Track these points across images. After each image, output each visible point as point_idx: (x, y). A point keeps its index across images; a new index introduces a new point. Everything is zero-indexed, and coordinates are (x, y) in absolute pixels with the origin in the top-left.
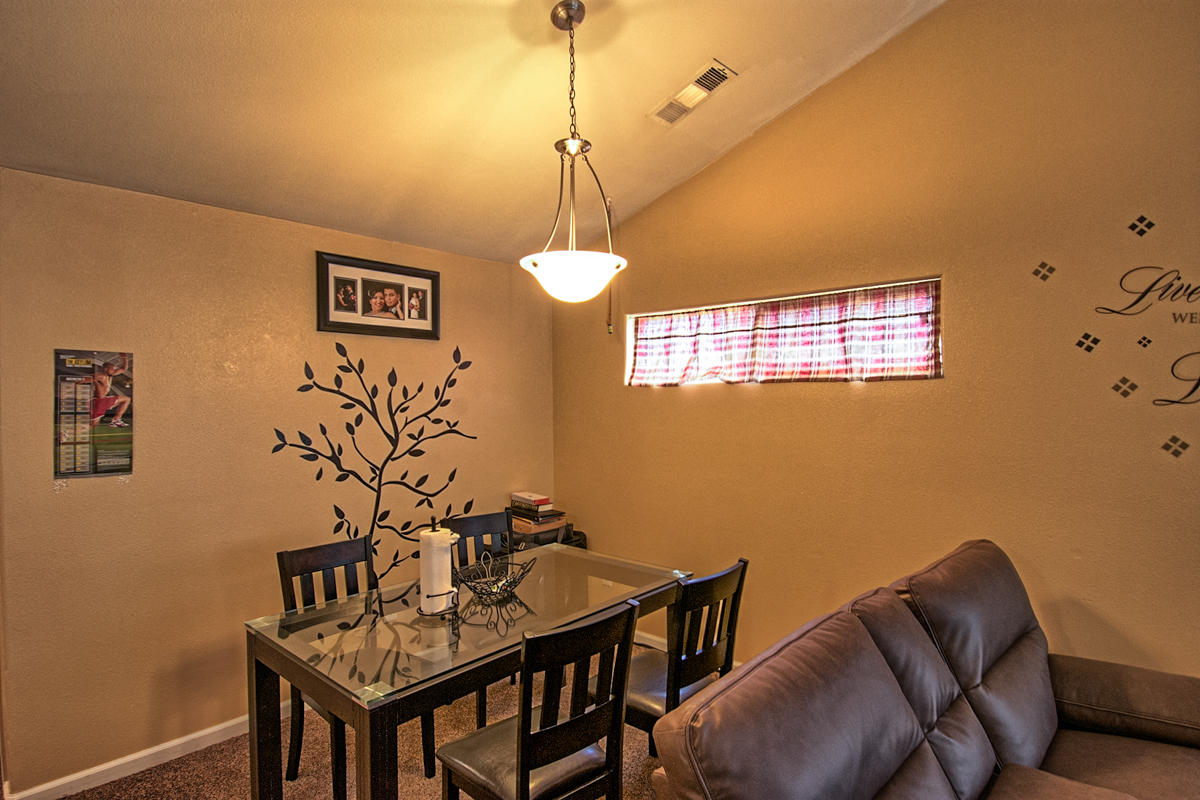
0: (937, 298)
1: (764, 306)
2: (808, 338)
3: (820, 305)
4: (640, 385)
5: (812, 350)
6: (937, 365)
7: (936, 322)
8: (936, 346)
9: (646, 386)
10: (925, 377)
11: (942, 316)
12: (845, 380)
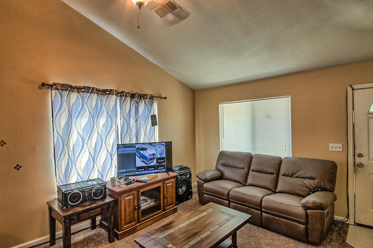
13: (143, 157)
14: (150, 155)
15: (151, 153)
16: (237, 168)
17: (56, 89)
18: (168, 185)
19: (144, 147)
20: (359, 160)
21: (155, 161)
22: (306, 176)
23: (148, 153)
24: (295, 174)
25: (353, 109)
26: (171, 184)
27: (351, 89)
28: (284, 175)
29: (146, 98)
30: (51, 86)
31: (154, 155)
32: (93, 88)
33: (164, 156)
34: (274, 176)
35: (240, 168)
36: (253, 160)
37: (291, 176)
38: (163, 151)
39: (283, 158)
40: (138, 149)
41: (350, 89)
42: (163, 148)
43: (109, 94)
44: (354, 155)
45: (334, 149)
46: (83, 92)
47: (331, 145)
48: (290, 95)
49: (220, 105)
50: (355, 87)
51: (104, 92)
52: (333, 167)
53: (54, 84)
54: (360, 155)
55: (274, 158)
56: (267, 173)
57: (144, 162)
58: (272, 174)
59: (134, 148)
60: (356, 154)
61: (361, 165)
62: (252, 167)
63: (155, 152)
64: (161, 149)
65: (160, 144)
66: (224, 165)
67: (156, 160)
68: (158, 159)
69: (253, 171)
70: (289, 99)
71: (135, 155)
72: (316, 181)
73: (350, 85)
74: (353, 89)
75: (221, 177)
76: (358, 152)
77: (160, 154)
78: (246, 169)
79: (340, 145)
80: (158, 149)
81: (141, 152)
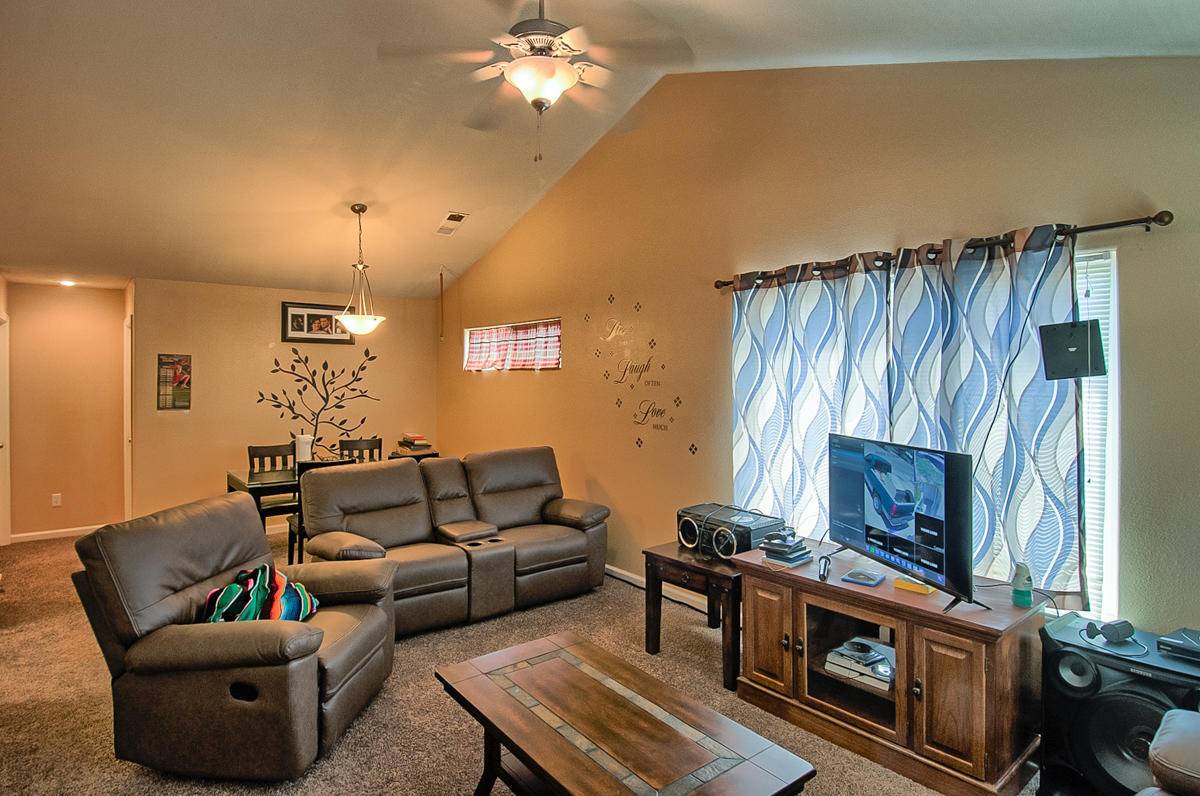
1: (512, 328)
6: (560, 363)
10: (553, 369)
12: (534, 370)
13: (879, 493)
14: (899, 496)
15: (902, 487)
18: (935, 648)
19: (883, 457)
21: (912, 524)
23: (892, 484)
26: (962, 656)
30: (747, 281)
31: (908, 497)
32: (805, 266)
33: (941, 513)
38: (935, 487)
40: (869, 460)
42: (939, 478)
51: (842, 269)
57: (881, 514)
59: (861, 457)
63: (912, 489)
64: (932, 483)
65: (926, 457)
67: (913, 521)
68: (921, 520)
71: (863, 480)
77: (928, 502)
80: (921, 478)
81: (877, 473)
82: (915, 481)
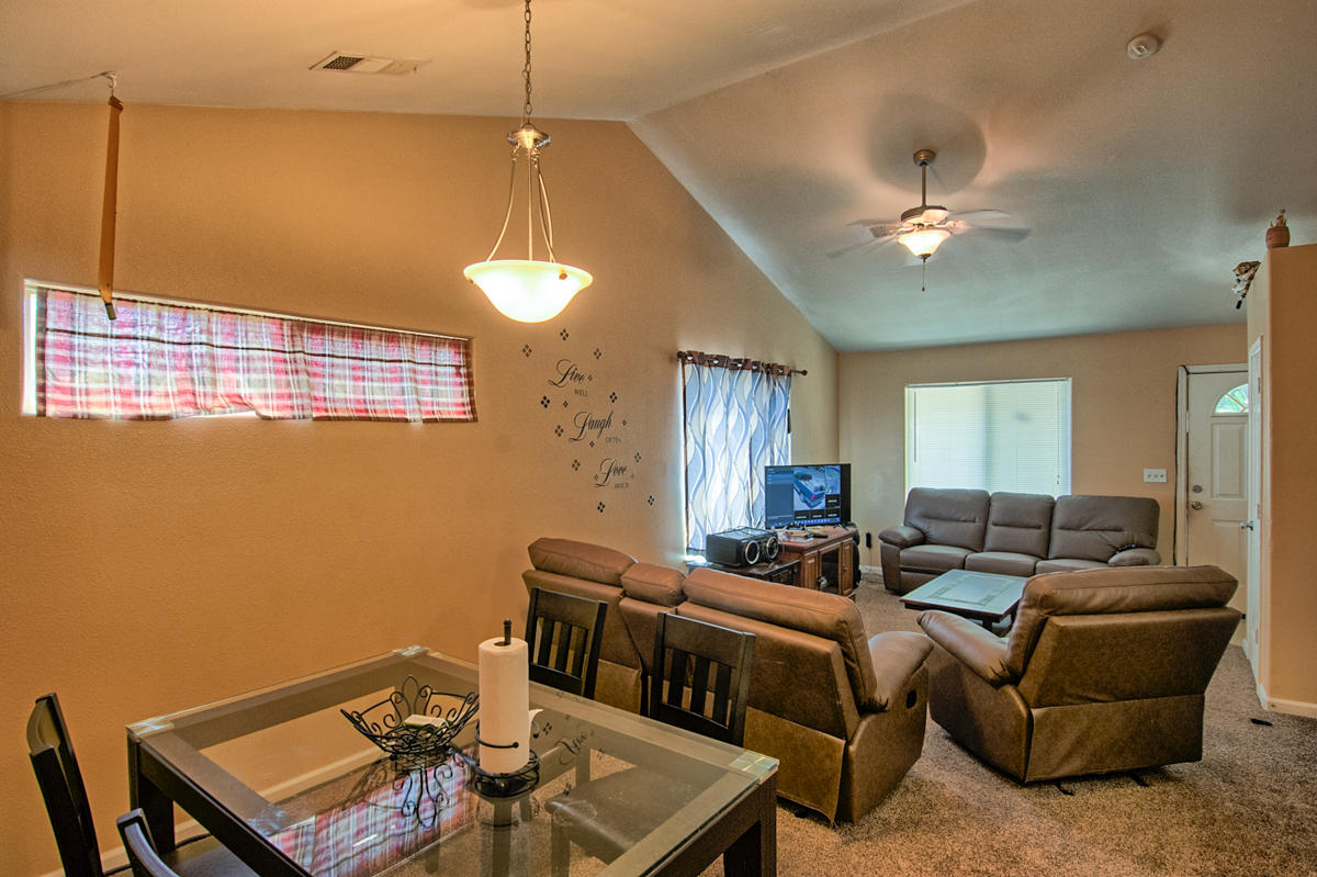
0: (467, 355)
1: (301, 326)
2: (360, 373)
3: (370, 339)
4: (75, 417)
5: (364, 387)
6: (473, 411)
7: (469, 375)
8: (471, 394)
9: (90, 418)
10: (466, 421)
11: (474, 370)
12: (406, 421)
13: (804, 492)
14: (816, 490)
15: (818, 485)
16: (958, 520)
17: (693, 362)
18: (846, 548)
19: (807, 472)
20: (1195, 497)
21: (824, 501)
22: (1106, 526)
23: (813, 485)
24: (1085, 524)
25: (1188, 408)
26: (849, 547)
27: (1185, 373)
28: (1062, 528)
29: (782, 374)
30: (684, 357)
31: (822, 489)
33: (838, 492)
34: (1043, 530)
35: (964, 521)
36: (993, 503)
37: (1077, 529)
38: (836, 480)
39: (1056, 499)
40: (797, 476)
41: (1182, 374)
42: (837, 476)
43: (742, 368)
44: (1187, 490)
45: (1152, 480)
46: (716, 365)
47: (1146, 472)
48: (1069, 376)
49: (906, 390)
50: (1191, 369)
52: (1152, 507)
53: (690, 354)
54: (1198, 489)
55: (1038, 499)
56: (1027, 527)
57: (806, 502)
58: (1039, 527)
59: (790, 476)
60: (1191, 488)
61: (1198, 507)
62: (993, 518)
63: (824, 485)
64: (833, 480)
65: (831, 468)
66: (926, 516)
67: (824, 499)
68: (828, 497)
69: (996, 525)
70: (1068, 384)
71: (792, 487)
72: (1126, 533)
73: (1184, 364)
74: (1188, 373)
75: (924, 540)
76: (1193, 482)
77: (832, 488)
78: (979, 523)
79: (1164, 472)
80: (829, 478)
81: (803, 482)
82: (825, 481)
